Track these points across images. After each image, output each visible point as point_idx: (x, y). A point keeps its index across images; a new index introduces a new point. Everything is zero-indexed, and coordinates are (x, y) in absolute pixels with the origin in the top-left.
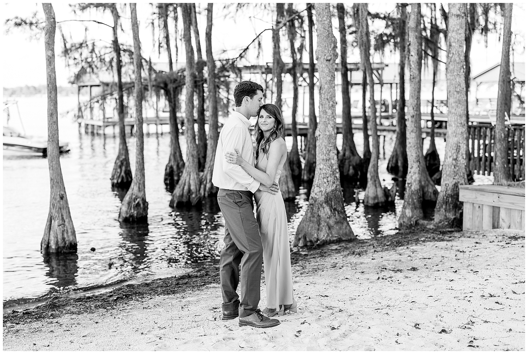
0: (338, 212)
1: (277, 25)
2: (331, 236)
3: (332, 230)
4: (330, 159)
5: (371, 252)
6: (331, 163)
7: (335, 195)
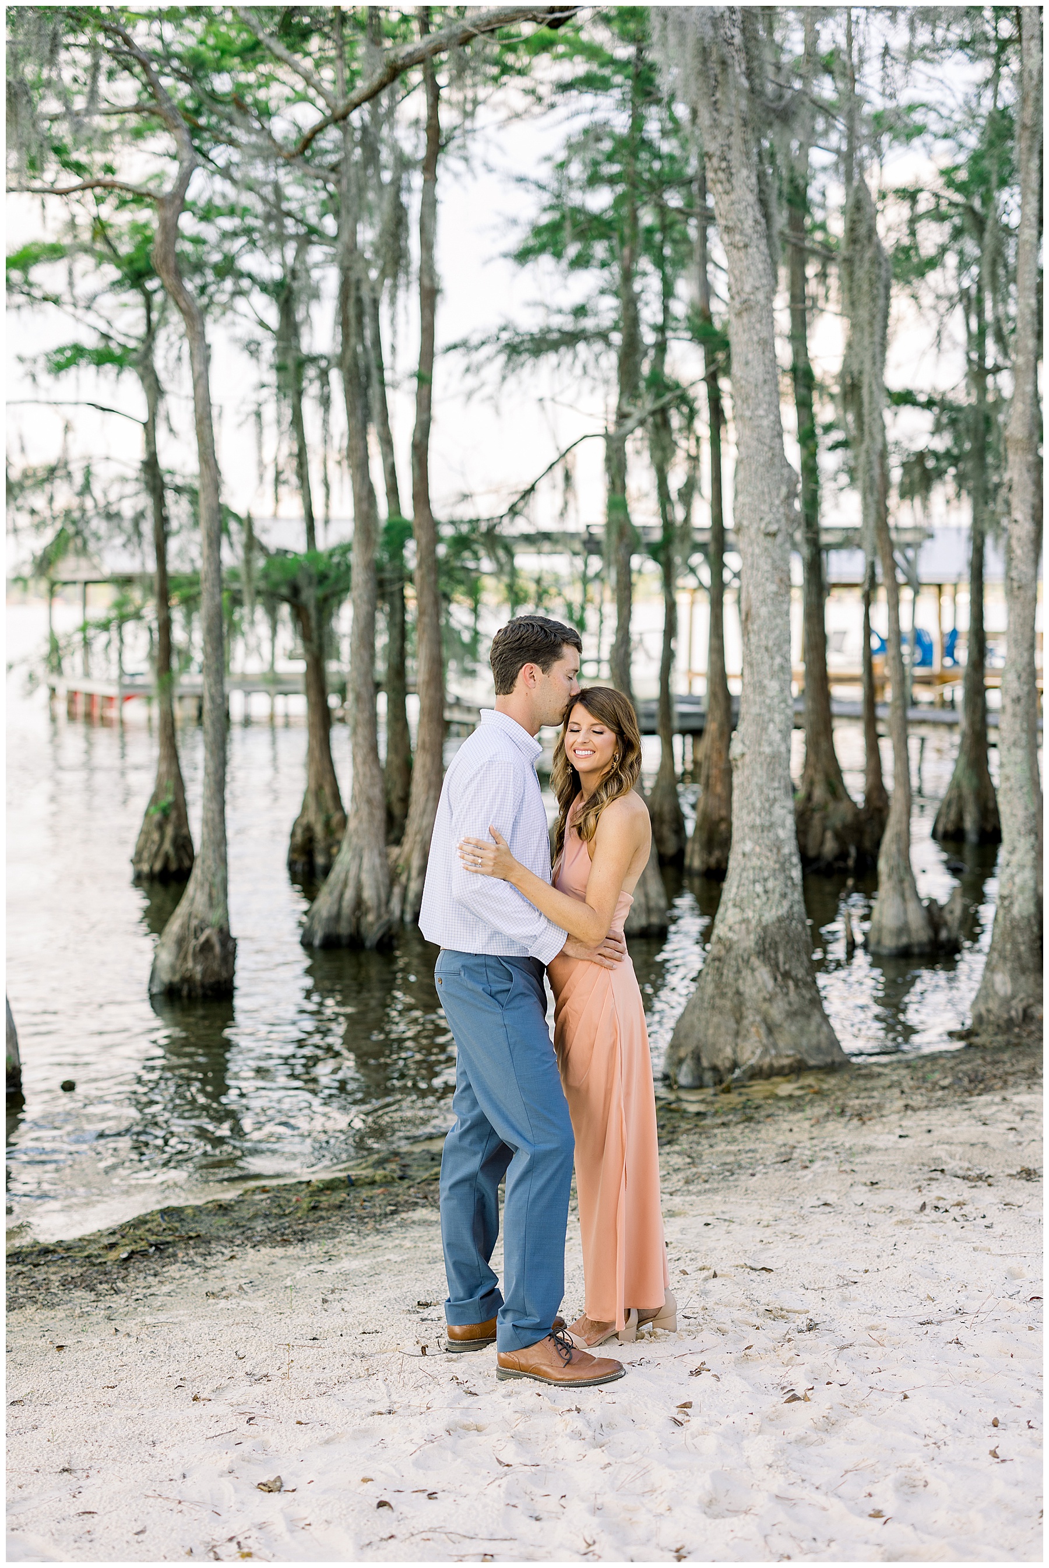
0: (796, 981)
1: (619, 424)
2: (773, 1052)
3: (777, 1035)
4: (772, 825)
5: (895, 1108)
6: (778, 838)
7: (786, 933)
